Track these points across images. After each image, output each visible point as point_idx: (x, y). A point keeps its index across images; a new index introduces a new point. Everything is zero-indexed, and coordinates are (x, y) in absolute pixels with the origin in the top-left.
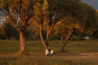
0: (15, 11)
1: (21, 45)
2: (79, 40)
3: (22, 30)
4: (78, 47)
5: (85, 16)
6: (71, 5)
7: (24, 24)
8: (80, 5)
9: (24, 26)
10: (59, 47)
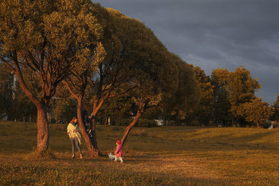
0: (30, 62)
1: (39, 136)
2: (145, 126)
3: (42, 103)
4: (145, 142)
5: (175, 80)
6: (148, 55)
7: (49, 90)
8: (166, 57)
9: (48, 94)
10: (108, 139)
